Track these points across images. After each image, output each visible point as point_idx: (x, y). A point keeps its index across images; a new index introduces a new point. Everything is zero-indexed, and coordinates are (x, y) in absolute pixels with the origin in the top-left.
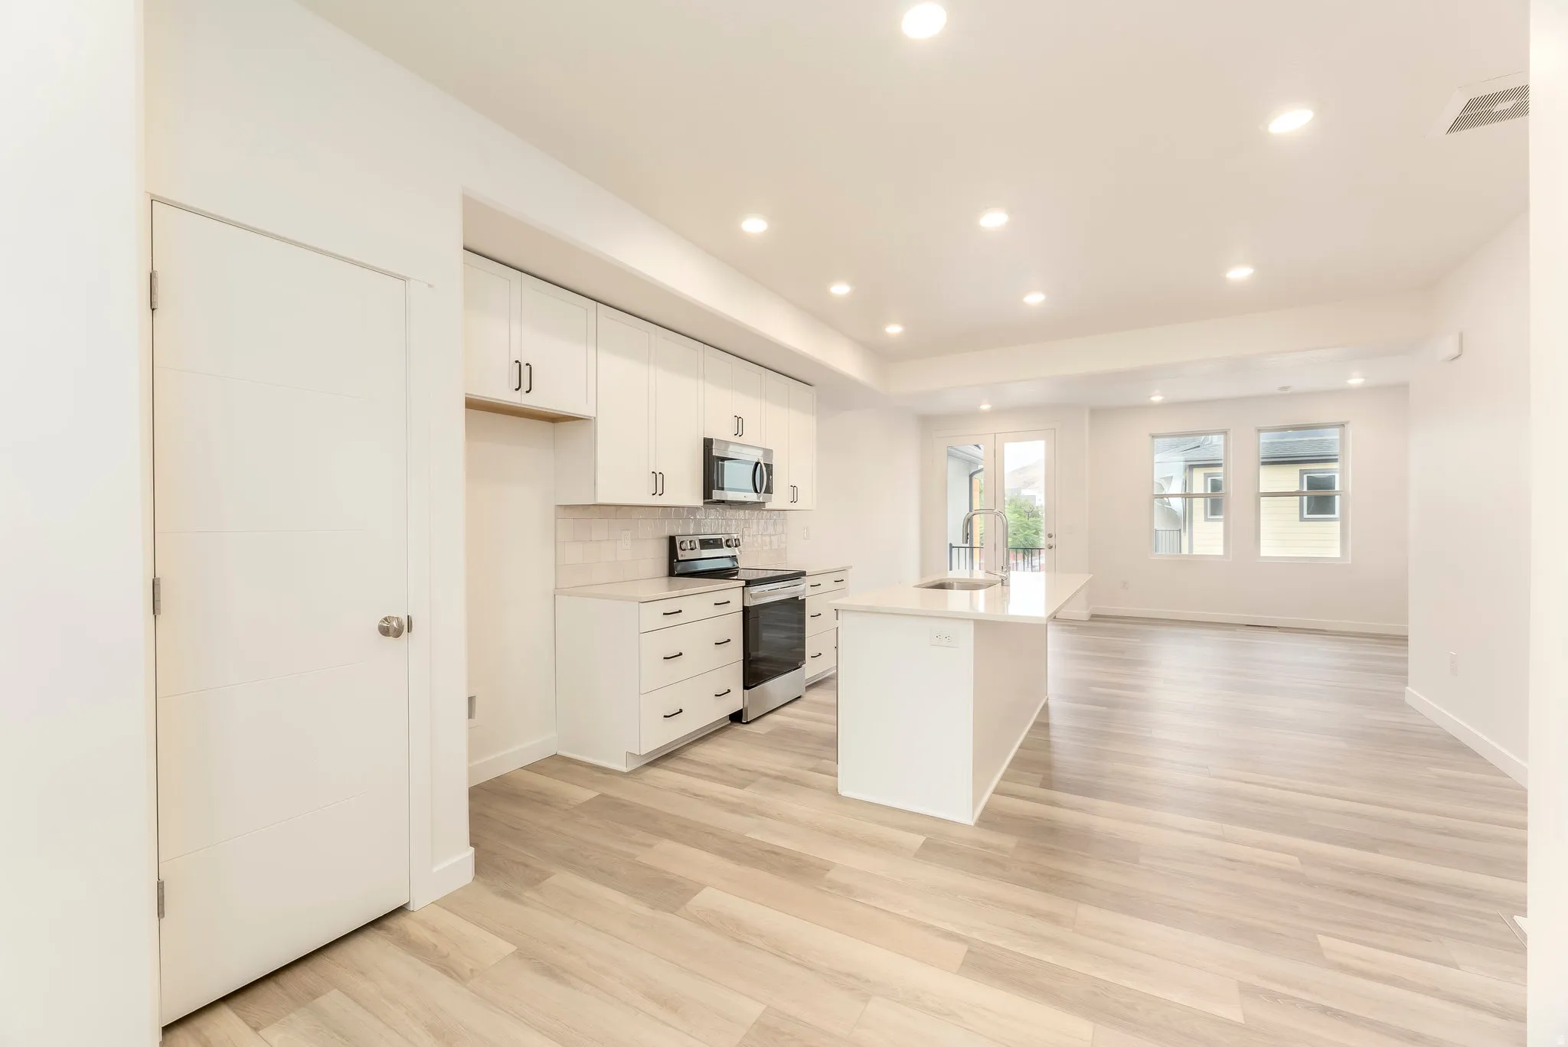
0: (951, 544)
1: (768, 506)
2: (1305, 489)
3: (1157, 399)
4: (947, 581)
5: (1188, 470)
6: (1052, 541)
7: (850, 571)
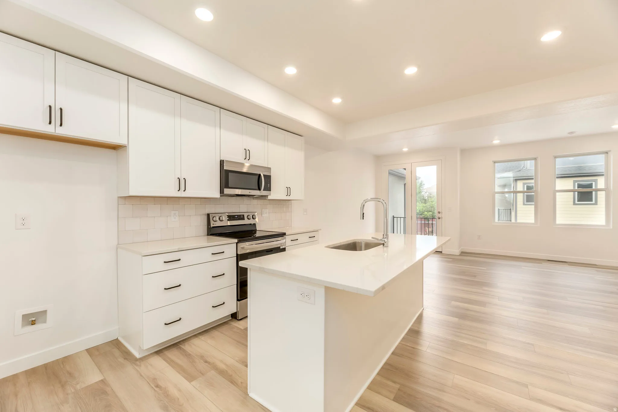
0: (393, 216)
1: (269, 197)
2: (576, 188)
3: (496, 142)
4: (357, 241)
5: (514, 181)
6: (440, 215)
7: (320, 231)
